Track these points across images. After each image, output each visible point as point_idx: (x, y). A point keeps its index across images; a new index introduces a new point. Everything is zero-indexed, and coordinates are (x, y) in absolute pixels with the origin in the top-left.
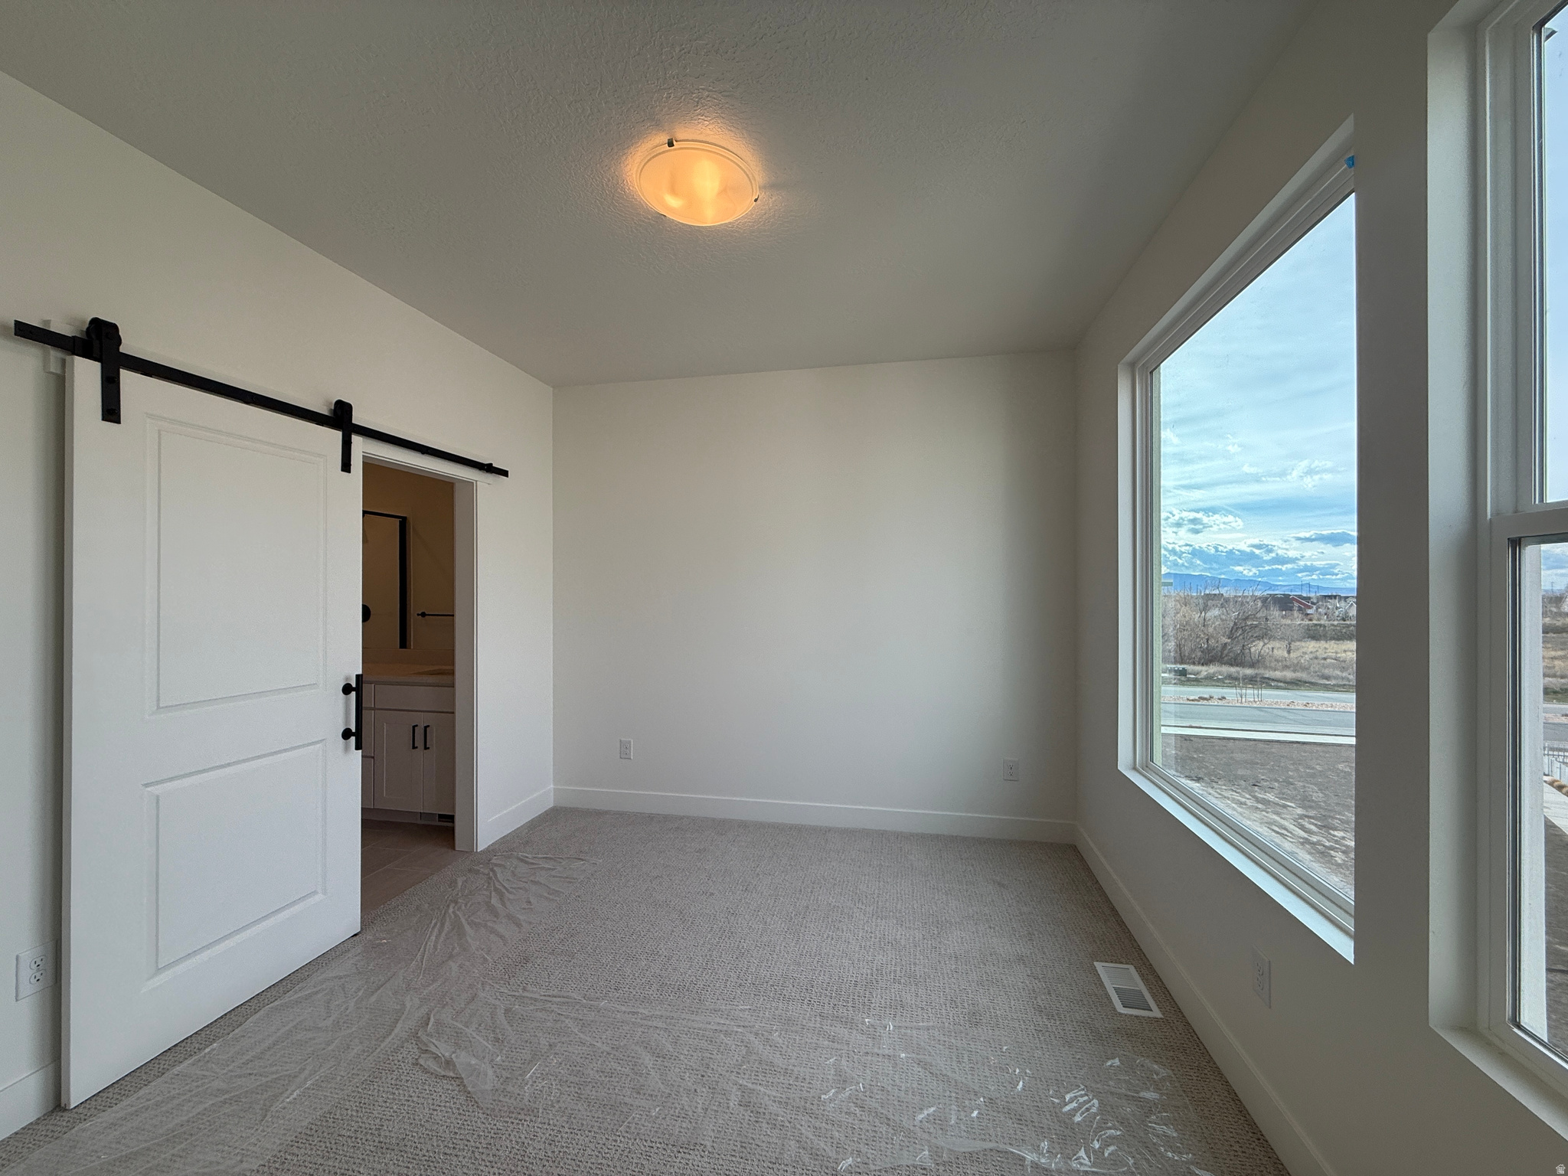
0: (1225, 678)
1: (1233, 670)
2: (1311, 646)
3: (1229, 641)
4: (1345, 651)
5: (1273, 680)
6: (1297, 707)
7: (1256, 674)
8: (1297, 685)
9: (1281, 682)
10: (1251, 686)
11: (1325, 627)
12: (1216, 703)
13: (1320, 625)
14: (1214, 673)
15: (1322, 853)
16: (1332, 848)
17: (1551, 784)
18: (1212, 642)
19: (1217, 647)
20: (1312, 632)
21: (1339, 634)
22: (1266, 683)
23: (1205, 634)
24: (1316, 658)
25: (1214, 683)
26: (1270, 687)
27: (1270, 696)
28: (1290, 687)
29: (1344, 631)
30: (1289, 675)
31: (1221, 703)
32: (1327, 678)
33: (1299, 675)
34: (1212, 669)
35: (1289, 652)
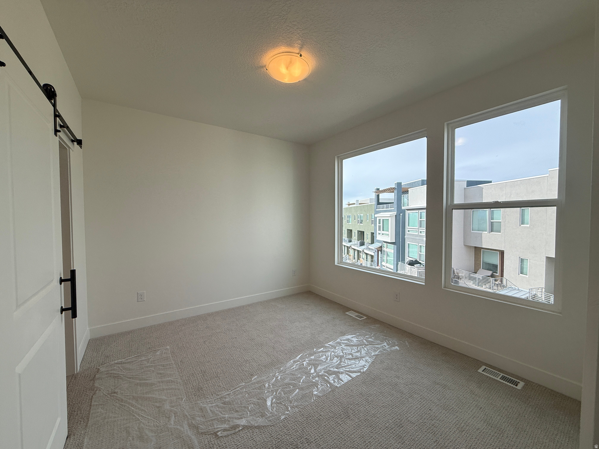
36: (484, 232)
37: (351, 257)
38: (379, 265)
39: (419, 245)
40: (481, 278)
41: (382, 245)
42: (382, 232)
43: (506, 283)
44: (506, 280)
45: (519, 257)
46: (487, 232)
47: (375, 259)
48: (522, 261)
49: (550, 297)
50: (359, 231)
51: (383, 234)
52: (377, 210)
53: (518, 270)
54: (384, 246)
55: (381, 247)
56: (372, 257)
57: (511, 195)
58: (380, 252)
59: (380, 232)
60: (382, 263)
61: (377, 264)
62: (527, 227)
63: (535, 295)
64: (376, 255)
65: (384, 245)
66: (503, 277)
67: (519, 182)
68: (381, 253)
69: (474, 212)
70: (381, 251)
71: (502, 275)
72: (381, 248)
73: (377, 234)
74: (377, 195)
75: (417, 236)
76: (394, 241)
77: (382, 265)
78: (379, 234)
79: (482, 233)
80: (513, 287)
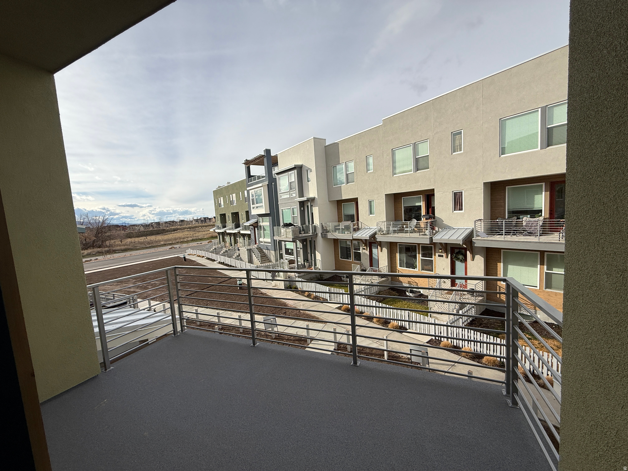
0: (96, 253)
1: (99, 249)
2: (129, 240)
3: (96, 238)
4: (141, 240)
5: (117, 250)
6: (127, 256)
7: (110, 249)
8: (126, 250)
9: (120, 250)
10: (108, 254)
11: (133, 233)
12: (94, 261)
13: (131, 233)
14: (91, 252)
15: (144, 288)
16: (147, 286)
17: (197, 256)
18: (88, 240)
19: (90, 242)
20: (128, 236)
21: (138, 235)
22: (115, 252)
23: (84, 237)
24: (132, 242)
25: (91, 256)
26: (116, 253)
27: (116, 255)
28: (123, 251)
29: (140, 234)
30: (123, 247)
31: (96, 261)
32: (137, 247)
33: (126, 247)
34: (89, 251)
35: (121, 242)
36: (343, 185)
37: (228, 244)
38: (257, 242)
39: (292, 207)
40: (343, 228)
41: (258, 220)
42: (256, 205)
43: (361, 225)
44: (361, 223)
45: (368, 200)
46: (345, 185)
47: (252, 237)
48: (370, 202)
49: (390, 227)
50: (232, 214)
51: (257, 207)
52: (249, 183)
53: (368, 212)
54: (260, 221)
55: (257, 222)
56: (249, 236)
57: (359, 146)
58: (256, 229)
59: (254, 206)
60: (260, 240)
61: (254, 243)
62: (372, 172)
63: (381, 229)
64: (253, 233)
65: (260, 219)
66: (359, 221)
67: (364, 133)
68: (258, 229)
69: (334, 168)
70: (257, 227)
71: (358, 220)
72: (257, 224)
73: (252, 208)
74: (247, 167)
75: (289, 200)
76: (269, 213)
77: (260, 242)
78: (253, 208)
79: (341, 186)
80: (366, 227)
